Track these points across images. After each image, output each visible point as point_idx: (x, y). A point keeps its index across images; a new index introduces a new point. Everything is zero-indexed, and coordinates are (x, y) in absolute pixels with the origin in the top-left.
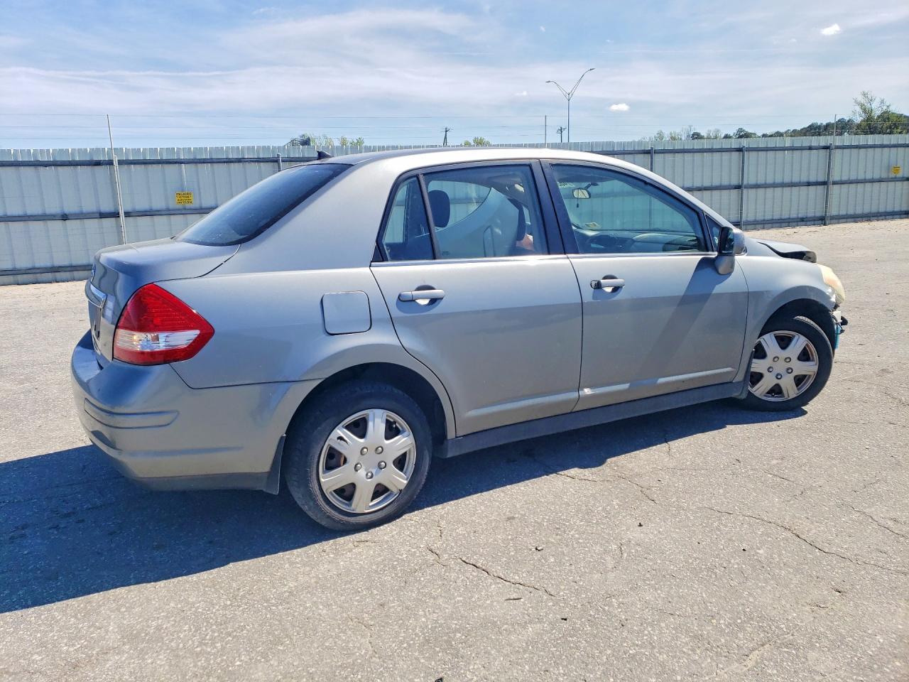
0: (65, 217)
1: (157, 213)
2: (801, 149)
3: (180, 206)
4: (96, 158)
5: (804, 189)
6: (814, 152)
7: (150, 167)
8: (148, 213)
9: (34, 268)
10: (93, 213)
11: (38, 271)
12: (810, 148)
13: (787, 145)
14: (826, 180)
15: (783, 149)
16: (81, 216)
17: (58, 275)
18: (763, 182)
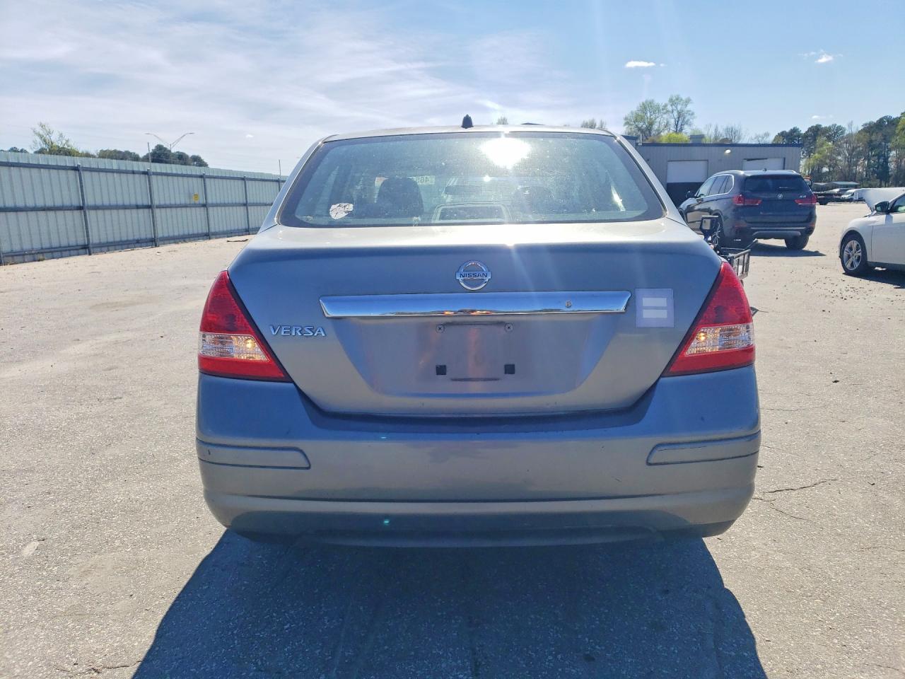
2: (126, 172)
5: (134, 211)
6: (137, 176)
12: (133, 172)
13: (115, 167)
14: (150, 204)
15: (112, 171)
18: (101, 204)
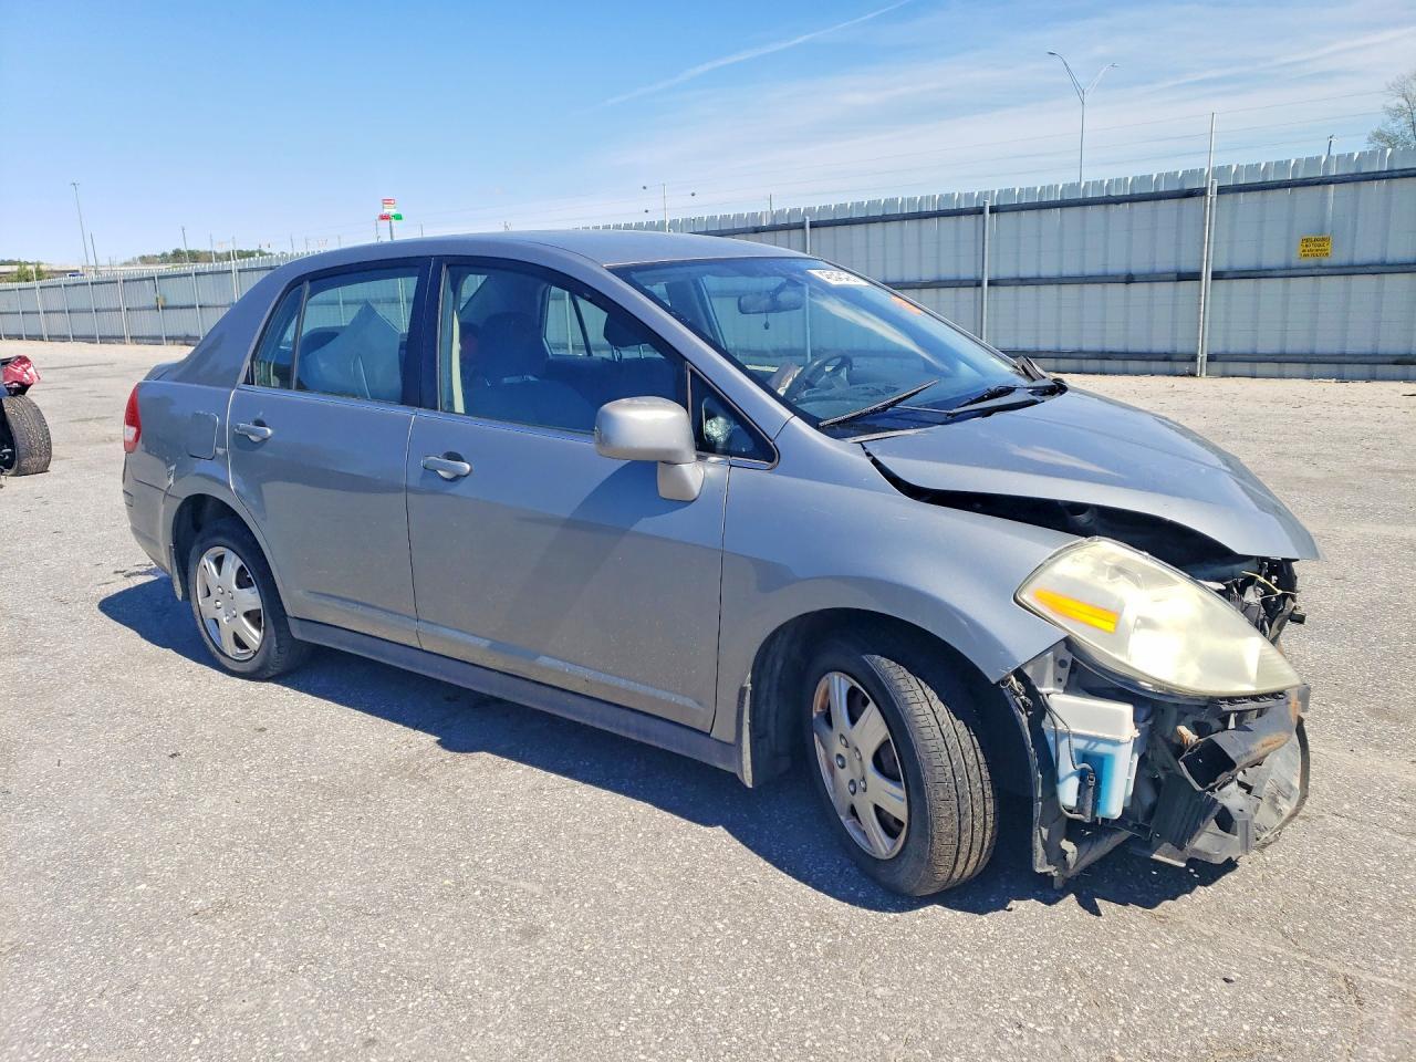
0: (1130, 279)
1: (1269, 274)
3: (1311, 261)
4: (1188, 186)
7: (1270, 194)
8: (1253, 274)
9: (1080, 352)
10: (1168, 273)
11: (1085, 356)
16: (1152, 278)
17: (1108, 364)
